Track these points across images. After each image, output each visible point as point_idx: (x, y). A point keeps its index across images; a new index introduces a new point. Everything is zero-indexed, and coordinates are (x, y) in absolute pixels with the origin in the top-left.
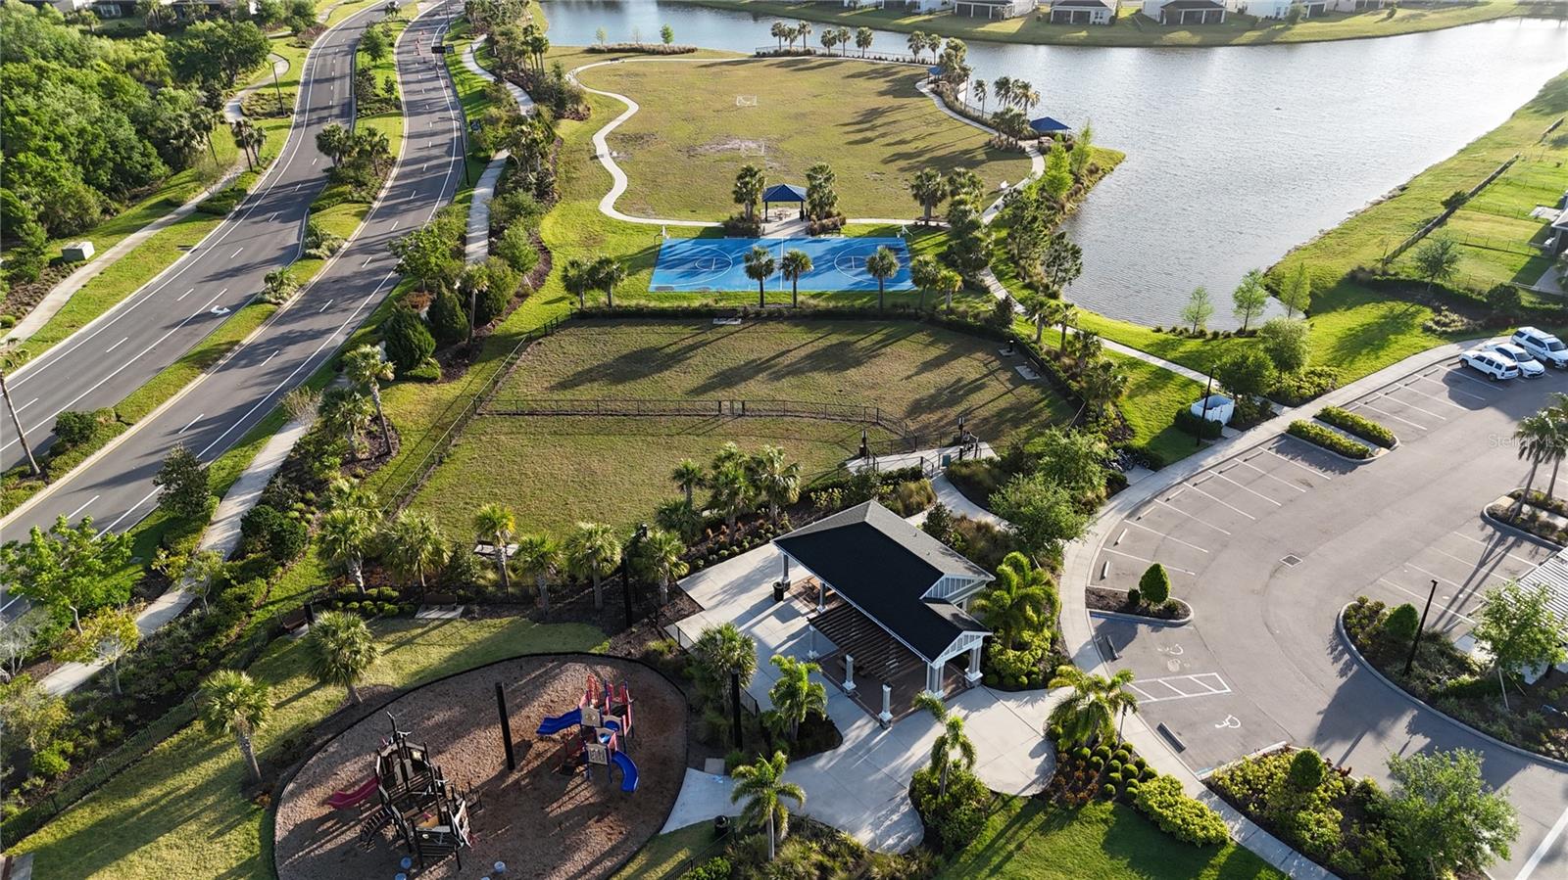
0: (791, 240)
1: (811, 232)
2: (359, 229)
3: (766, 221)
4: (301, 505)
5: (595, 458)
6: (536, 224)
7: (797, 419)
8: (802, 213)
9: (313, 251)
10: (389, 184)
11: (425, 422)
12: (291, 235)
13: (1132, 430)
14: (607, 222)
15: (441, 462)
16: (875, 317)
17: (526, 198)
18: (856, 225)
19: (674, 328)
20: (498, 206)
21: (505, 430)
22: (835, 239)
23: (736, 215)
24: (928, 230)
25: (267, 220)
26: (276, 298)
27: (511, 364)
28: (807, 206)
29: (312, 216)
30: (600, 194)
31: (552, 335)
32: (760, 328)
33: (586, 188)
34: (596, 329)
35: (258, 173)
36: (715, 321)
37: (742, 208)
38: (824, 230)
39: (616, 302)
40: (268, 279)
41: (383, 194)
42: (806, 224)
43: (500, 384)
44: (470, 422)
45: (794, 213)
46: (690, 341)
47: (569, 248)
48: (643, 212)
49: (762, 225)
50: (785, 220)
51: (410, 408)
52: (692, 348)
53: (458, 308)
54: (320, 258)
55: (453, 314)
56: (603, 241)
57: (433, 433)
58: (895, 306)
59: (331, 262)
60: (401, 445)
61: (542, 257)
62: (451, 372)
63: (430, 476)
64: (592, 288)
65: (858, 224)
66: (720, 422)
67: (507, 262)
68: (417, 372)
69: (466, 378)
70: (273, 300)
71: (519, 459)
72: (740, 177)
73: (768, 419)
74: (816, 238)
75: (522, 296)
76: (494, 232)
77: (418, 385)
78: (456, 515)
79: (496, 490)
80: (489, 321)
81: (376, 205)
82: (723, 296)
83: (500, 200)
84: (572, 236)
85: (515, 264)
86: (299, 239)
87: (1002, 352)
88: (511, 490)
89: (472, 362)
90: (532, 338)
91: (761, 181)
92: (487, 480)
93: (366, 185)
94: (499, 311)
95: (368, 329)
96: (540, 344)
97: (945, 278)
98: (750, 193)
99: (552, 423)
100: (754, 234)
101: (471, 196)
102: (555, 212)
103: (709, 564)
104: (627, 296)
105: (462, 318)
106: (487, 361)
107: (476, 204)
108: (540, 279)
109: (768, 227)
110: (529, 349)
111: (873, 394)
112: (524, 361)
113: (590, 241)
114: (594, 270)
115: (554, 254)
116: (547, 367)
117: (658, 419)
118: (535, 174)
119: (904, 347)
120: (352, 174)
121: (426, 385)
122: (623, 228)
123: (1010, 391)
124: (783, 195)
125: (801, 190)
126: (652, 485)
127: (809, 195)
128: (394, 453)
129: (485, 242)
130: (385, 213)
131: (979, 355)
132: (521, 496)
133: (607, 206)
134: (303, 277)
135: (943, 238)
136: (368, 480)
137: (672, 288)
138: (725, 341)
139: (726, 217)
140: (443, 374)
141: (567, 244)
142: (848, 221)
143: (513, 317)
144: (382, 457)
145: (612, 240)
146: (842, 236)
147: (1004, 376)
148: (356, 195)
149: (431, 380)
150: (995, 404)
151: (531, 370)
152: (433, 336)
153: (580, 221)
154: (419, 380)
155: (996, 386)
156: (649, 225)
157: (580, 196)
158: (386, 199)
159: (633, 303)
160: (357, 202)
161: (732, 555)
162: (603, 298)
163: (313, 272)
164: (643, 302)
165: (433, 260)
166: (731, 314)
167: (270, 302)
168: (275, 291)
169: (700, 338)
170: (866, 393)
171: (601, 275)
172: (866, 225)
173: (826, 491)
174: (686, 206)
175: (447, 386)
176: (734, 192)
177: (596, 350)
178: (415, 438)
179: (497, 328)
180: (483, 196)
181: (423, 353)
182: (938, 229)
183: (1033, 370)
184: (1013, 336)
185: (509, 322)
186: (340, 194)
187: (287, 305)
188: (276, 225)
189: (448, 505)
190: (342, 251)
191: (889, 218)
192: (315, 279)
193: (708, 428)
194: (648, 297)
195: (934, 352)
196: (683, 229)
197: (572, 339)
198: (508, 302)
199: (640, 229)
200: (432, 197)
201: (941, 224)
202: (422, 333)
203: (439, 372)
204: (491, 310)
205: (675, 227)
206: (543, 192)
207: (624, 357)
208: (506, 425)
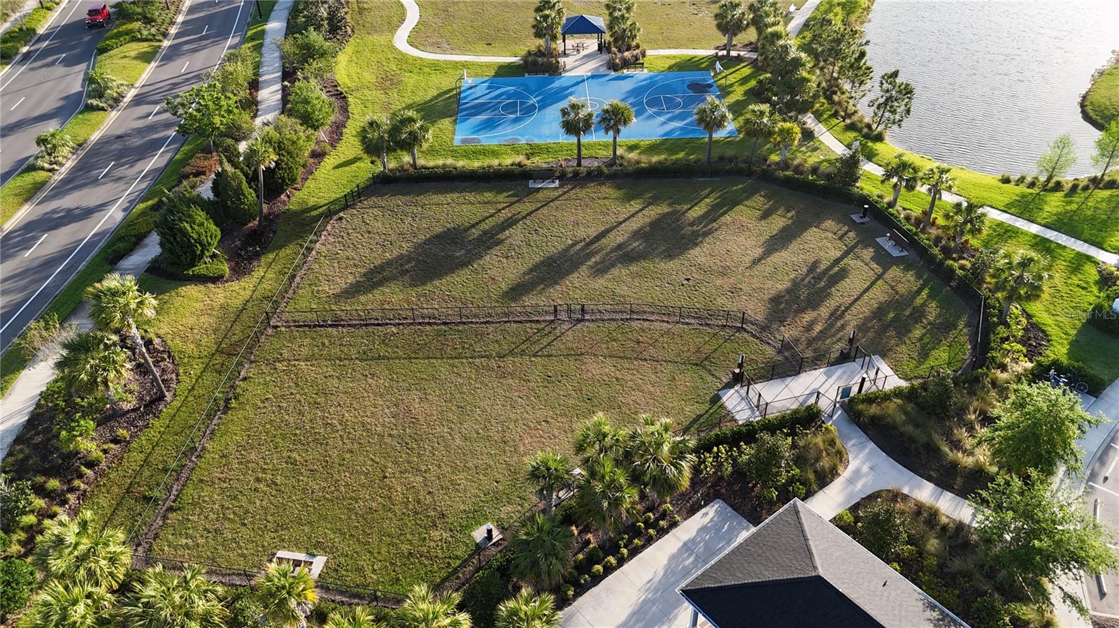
0: (593, 77)
1: (612, 66)
2: (147, 73)
3: (565, 54)
4: (39, 503)
5: (415, 395)
6: (330, 69)
7: (646, 324)
8: (600, 45)
9: (95, 102)
10: (180, 19)
11: (208, 342)
12: (73, 80)
13: (1043, 331)
14: (402, 59)
15: (227, 408)
16: (703, 173)
17: (315, 37)
18: (657, 57)
19: (488, 196)
20: (289, 47)
21: (305, 351)
22: (640, 75)
23: (533, 48)
24: (729, 62)
25: (52, 64)
26: (51, 163)
27: (309, 250)
28: (607, 37)
29: (99, 57)
30: (393, 28)
31: (353, 206)
32: (581, 193)
33: (379, 19)
34: (404, 199)
35: (49, 9)
36: (531, 184)
37: (541, 42)
38: (626, 64)
39: (421, 162)
40: (41, 141)
41: (173, 31)
42: (606, 57)
43: (298, 279)
44: (263, 339)
45: (592, 44)
46: (506, 213)
47: (366, 92)
48: (438, 47)
49: (562, 60)
50: (583, 53)
51: (191, 321)
52: (511, 223)
53: (245, 185)
54: (103, 109)
55: (238, 192)
56: (400, 82)
57: (218, 359)
58: (721, 159)
59: (114, 115)
60: (178, 382)
61: (337, 104)
62: (242, 263)
63: (212, 433)
64: (395, 150)
65: (659, 57)
66: (558, 332)
67: (299, 121)
68: (200, 269)
69: (259, 272)
70: (47, 166)
71: (321, 400)
72: (538, 10)
73: (614, 325)
74: (619, 74)
75: (318, 156)
76: (288, 75)
77: (202, 288)
78: (244, 501)
79: (295, 455)
80: (283, 191)
81: (166, 43)
82: (533, 151)
83: (291, 40)
84: (369, 77)
85: (308, 120)
86: (83, 86)
87: (854, 217)
88: (314, 454)
89: (265, 249)
90: (332, 211)
91: (559, 12)
92: (284, 437)
93: (155, 21)
94: (293, 180)
95: (150, 203)
96: (341, 219)
97: (782, 131)
98: (551, 27)
99: (359, 340)
100: (554, 70)
101: (263, 32)
102: (349, 49)
103: (581, 590)
104: (432, 152)
105: (250, 194)
106: (280, 247)
107: (267, 41)
108: (337, 132)
109: (568, 62)
110: (329, 228)
111: (726, 283)
112: (324, 242)
113: (388, 82)
114: (395, 130)
115: (351, 99)
116: (350, 253)
117: (483, 328)
118: (326, 6)
119: (744, 214)
120: (139, 10)
121: (211, 285)
122: (419, 67)
123: (879, 277)
124: (581, 26)
125: (600, 21)
126: (489, 438)
127: (610, 27)
128: (169, 396)
129: (278, 86)
130: (174, 53)
131: (829, 224)
132: (327, 465)
133: (401, 39)
134: (82, 134)
135: (747, 71)
136: (134, 445)
137: (479, 141)
138: (545, 211)
139: (523, 50)
140: (231, 269)
141: (363, 87)
142: (649, 53)
143: (310, 184)
144: (152, 403)
145: (410, 80)
146: (646, 71)
147: (868, 253)
148: (145, 33)
149: (217, 279)
150: (870, 294)
151: (333, 257)
152: (216, 225)
153: (374, 58)
154: (203, 279)
155: (861, 270)
156: (446, 62)
157: (374, 29)
158: (178, 36)
159: (440, 162)
160: (146, 40)
161: (609, 570)
162: (407, 158)
163: (94, 127)
164: (450, 161)
165: (217, 120)
166: (546, 174)
167: (43, 169)
168: (50, 155)
169: (517, 208)
170: (719, 282)
171: (404, 136)
172: (668, 57)
173: (710, 452)
174: (481, 39)
175: (235, 286)
176: (534, 27)
177: (405, 227)
178: (197, 368)
179: (293, 199)
180: (275, 31)
181: (205, 247)
182: (739, 59)
183: (899, 243)
184: (864, 199)
185: (305, 191)
186: (128, 33)
187: (63, 172)
188: (59, 70)
189: (234, 484)
190: (127, 99)
191: (687, 48)
192: (95, 136)
193: (545, 341)
194: (454, 153)
195: (778, 222)
196: (480, 65)
197: (376, 211)
198: (304, 166)
199: (436, 67)
200: (223, 34)
201: (742, 53)
202: (201, 225)
203: (225, 268)
204: (284, 180)
205: (473, 64)
206: (335, 27)
207: (438, 236)
208: (305, 345)
